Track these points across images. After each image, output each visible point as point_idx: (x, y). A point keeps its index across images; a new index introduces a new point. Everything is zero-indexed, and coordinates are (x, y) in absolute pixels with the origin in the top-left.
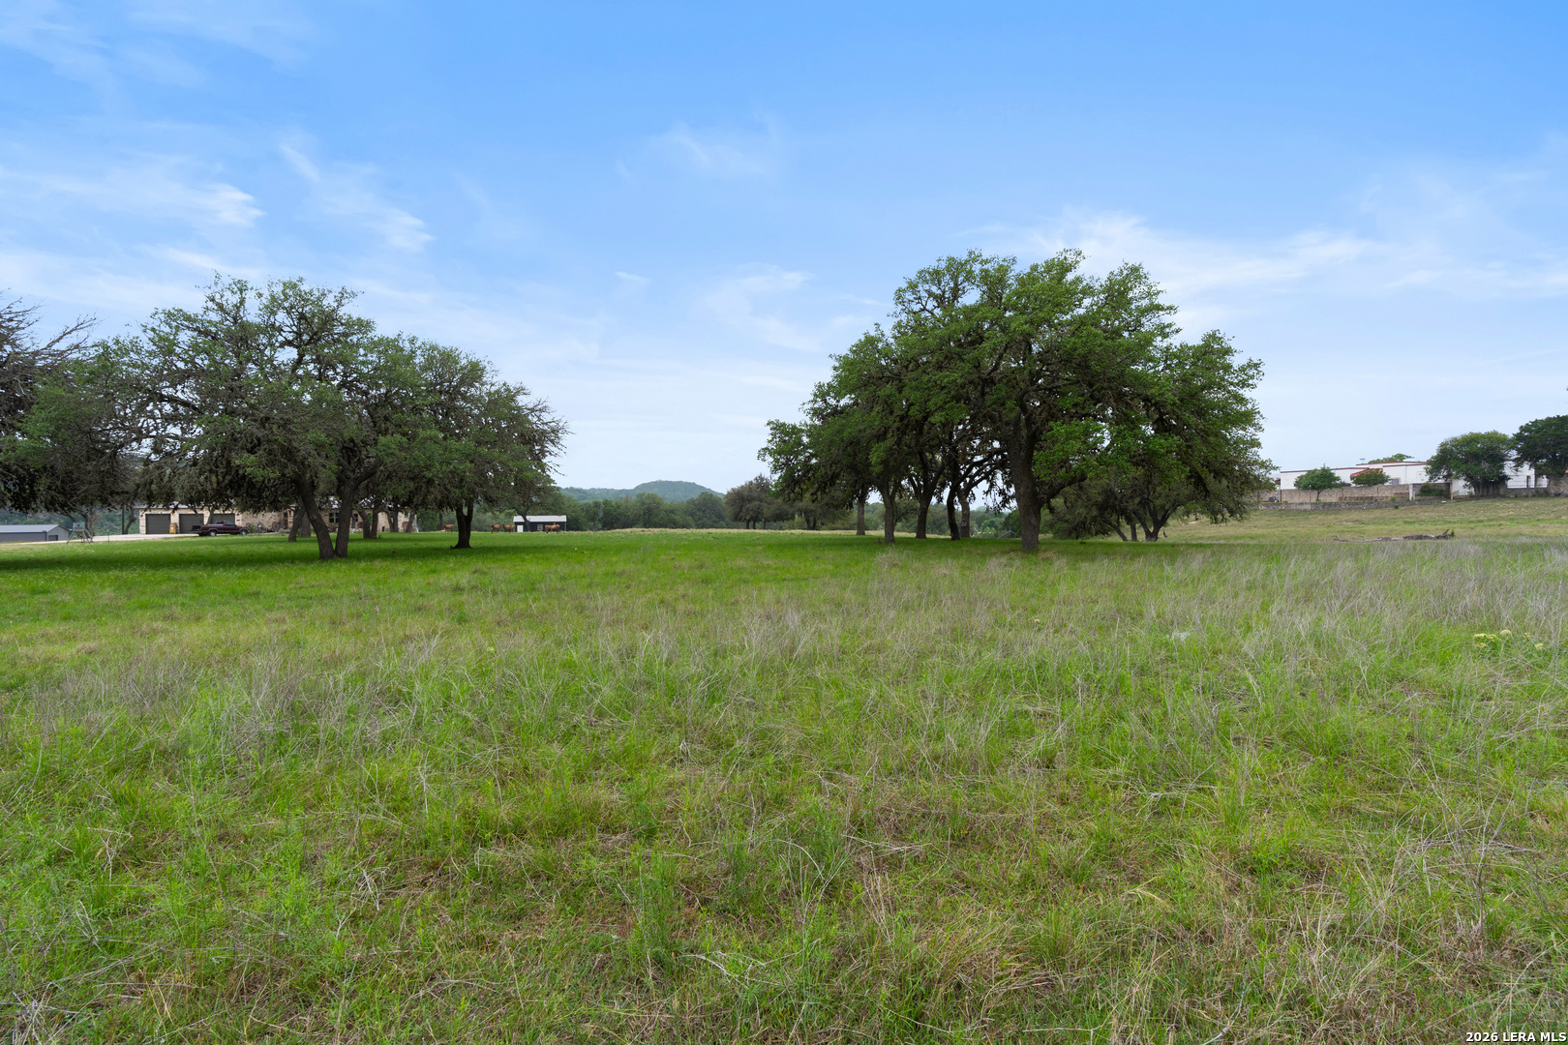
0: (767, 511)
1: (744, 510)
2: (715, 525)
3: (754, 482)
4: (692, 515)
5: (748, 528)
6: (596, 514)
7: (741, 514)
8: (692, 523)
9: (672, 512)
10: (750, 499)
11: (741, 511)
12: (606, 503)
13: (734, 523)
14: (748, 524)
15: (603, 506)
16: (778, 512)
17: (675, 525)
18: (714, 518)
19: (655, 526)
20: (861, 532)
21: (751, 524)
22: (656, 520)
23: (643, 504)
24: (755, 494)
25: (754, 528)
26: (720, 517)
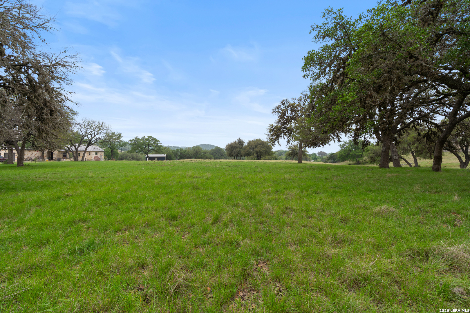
0: (243, 152)
1: (233, 152)
2: (221, 158)
3: (237, 141)
4: (212, 154)
5: (234, 159)
6: (177, 154)
7: (232, 154)
8: (213, 157)
9: (205, 153)
10: (236, 148)
11: (232, 152)
12: (181, 149)
13: (229, 157)
14: (234, 158)
15: (179, 150)
16: (248, 153)
17: (206, 158)
18: (220, 155)
19: (199, 158)
20: (300, 162)
21: (236, 157)
22: (200, 156)
23: (195, 150)
24: (238, 146)
25: (237, 159)
26: (222, 155)
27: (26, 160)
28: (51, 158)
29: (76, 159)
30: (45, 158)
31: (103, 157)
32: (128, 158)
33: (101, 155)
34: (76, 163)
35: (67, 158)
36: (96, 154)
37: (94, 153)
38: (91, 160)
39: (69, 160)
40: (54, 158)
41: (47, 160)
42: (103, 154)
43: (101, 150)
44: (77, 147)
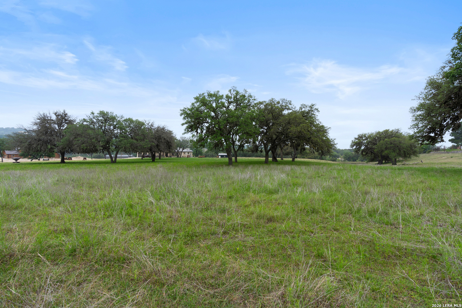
27: (157, 157)
28: (167, 156)
29: (178, 156)
30: (164, 156)
31: (192, 155)
32: (209, 156)
33: (191, 154)
34: (178, 158)
35: (174, 156)
36: (188, 153)
37: (187, 153)
38: (186, 157)
39: (175, 157)
40: (168, 156)
41: (165, 157)
42: (192, 154)
43: (191, 151)
44: (178, 150)
